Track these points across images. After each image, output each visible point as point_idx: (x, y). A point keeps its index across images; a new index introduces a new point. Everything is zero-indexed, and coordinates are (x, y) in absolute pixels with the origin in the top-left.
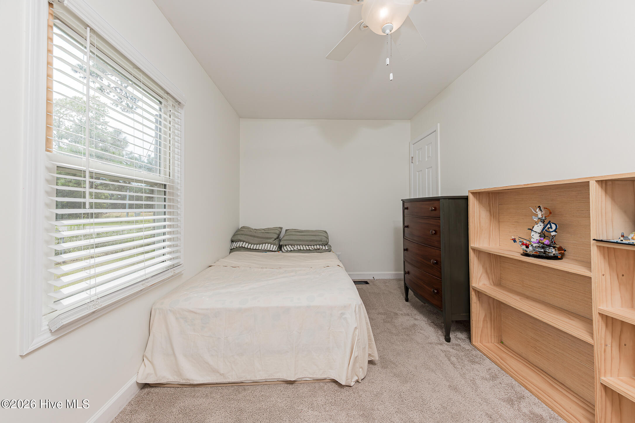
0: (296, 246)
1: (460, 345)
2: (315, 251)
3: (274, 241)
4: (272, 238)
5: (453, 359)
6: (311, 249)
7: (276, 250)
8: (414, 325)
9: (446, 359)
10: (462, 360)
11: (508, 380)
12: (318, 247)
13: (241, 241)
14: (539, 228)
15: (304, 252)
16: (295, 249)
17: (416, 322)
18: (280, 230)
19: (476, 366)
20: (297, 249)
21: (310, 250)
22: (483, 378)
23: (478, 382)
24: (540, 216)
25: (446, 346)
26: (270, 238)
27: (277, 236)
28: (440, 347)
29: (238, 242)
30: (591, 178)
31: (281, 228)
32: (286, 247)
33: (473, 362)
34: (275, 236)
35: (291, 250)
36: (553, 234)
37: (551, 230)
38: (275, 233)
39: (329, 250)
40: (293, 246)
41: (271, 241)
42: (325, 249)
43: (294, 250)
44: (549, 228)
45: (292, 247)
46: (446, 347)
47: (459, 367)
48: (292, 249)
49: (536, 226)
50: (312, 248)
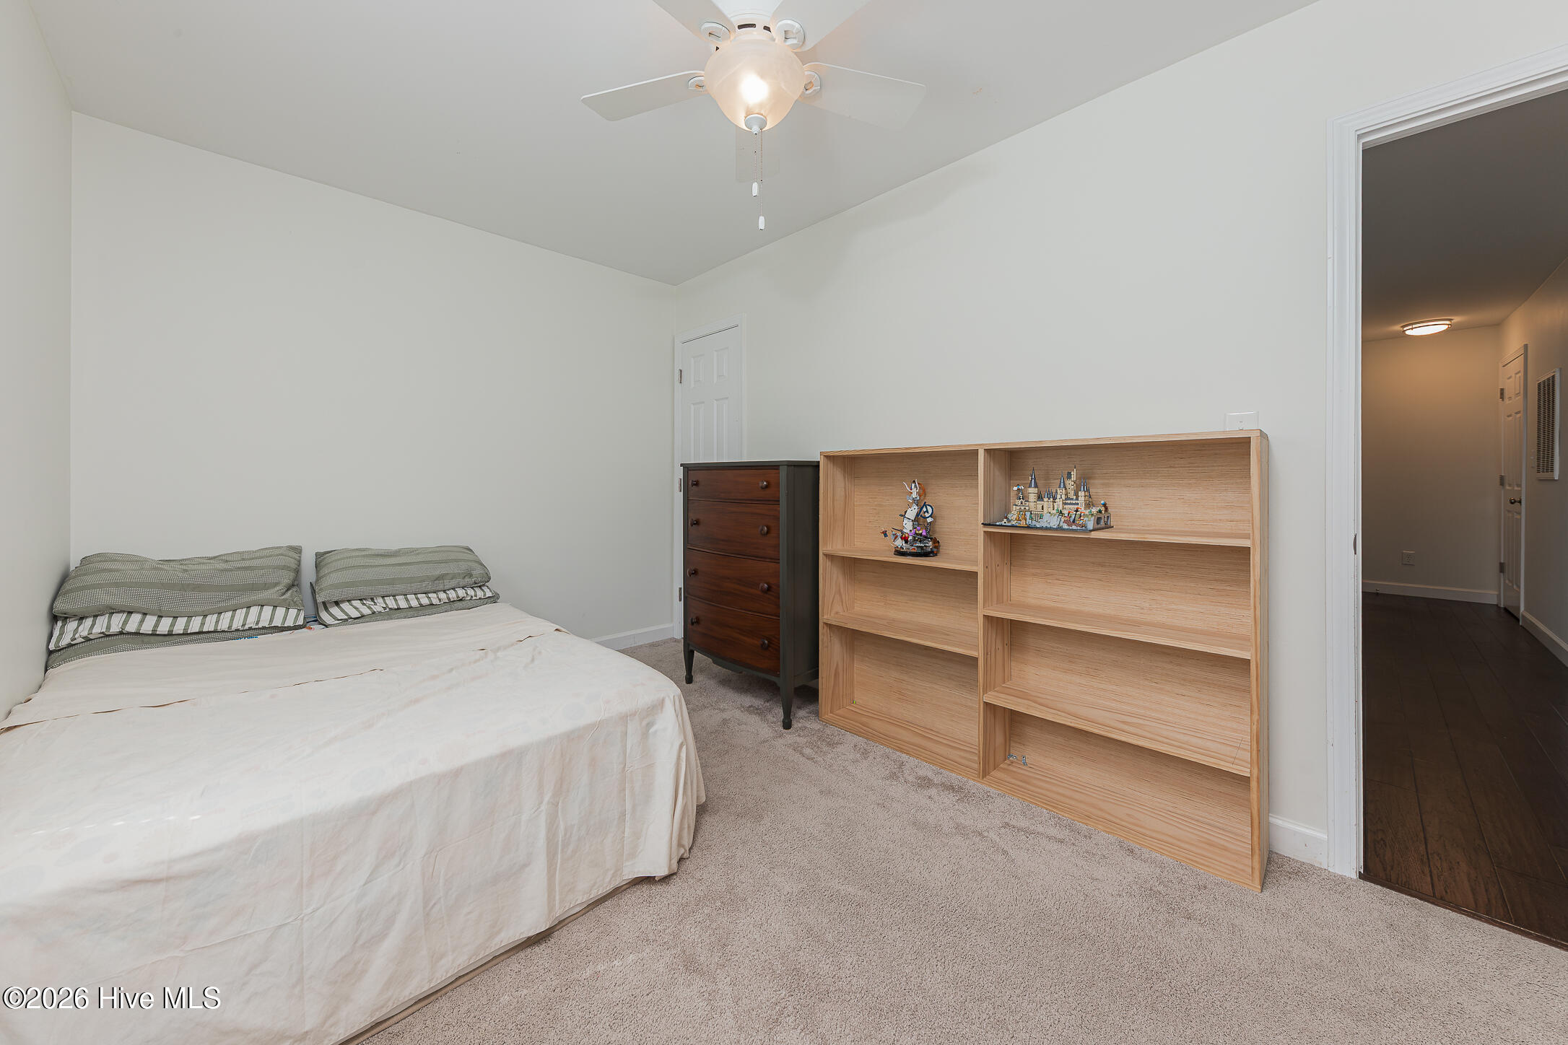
0: (380, 600)
1: (806, 728)
2: (448, 607)
3: (284, 594)
4: (276, 584)
5: (808, 751)
6: (435, 601)
7: (300, 622)
8: (725, 722)
9: (798, 755)
10: (818, 747)
11: (880, 750)
12: (461, 593)
13: (112, 611)
14: (912, 513)
15: (410, 614)
16: (377, 608)
17: (726, 715)
18: (296, 556)
19: (840, 749)
20: (385, 608)
21: (433, 605)
22: (855, 761)
23: (851, 769)
24: (914, 495)
25: (788, 737)
26: (266, 587)
27: (291, 578)
28: (781, 741)
29: (96, 616)
30: (980, 445)
31: (298, 550)
32: (340, 608)
33: (832, 745)
34: (287, 578)
35: (363, 616)
36: (929, 520)
37: (927, 515)
38: (284, 568)
39: (494, 599)
40: (369, 603)
41: (271, 594)
42: (485, 595)
43: (374, 613)
44: (924, 513)
45: (364, 604)
46: (790, 737)
47: (819, 759)
48: (366, 611)
49: (909, 510)
50: (440, 600)
